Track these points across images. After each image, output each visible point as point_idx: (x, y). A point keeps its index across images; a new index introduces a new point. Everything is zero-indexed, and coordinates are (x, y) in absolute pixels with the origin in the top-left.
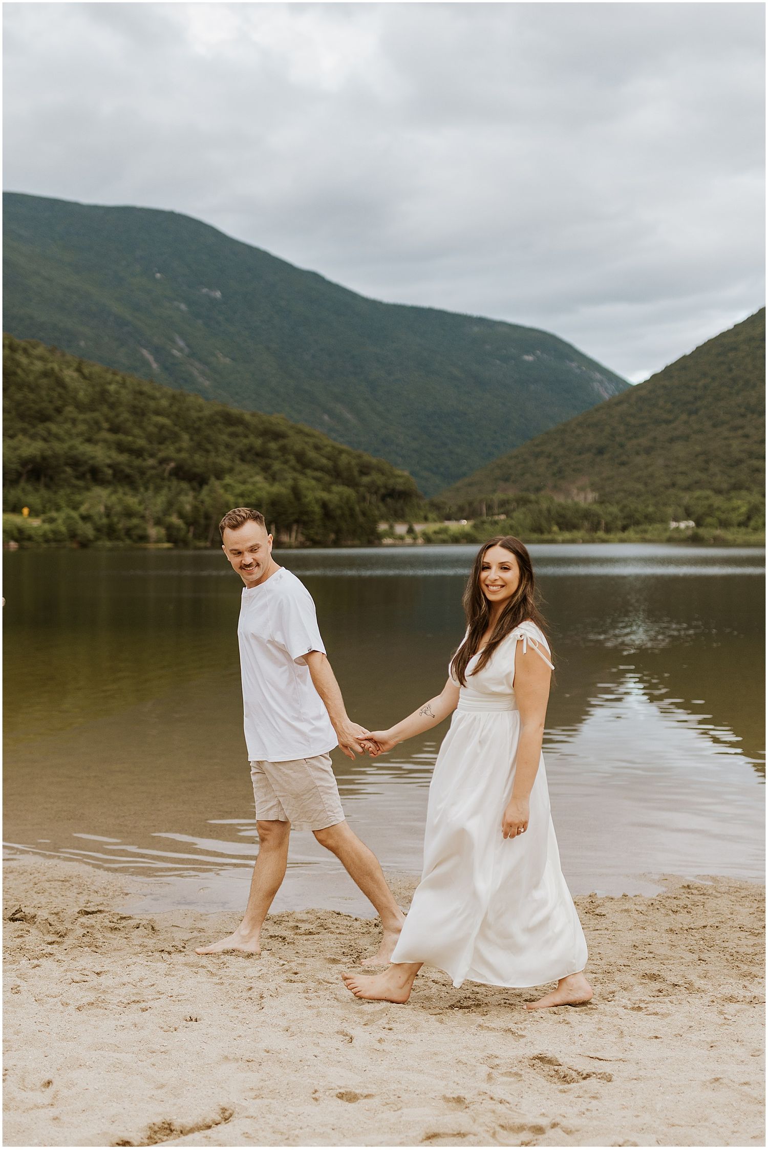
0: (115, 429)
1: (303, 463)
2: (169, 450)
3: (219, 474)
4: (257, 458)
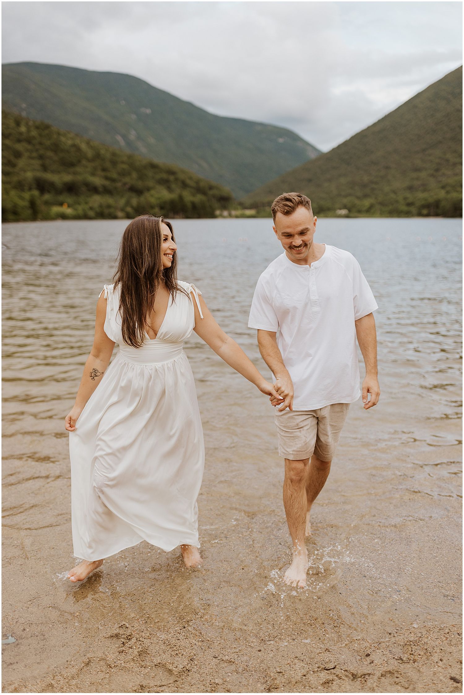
0: (104, 170)
1: (184, 185)
2: (127, 179)
3: (148, 189)
4: (165, 182)
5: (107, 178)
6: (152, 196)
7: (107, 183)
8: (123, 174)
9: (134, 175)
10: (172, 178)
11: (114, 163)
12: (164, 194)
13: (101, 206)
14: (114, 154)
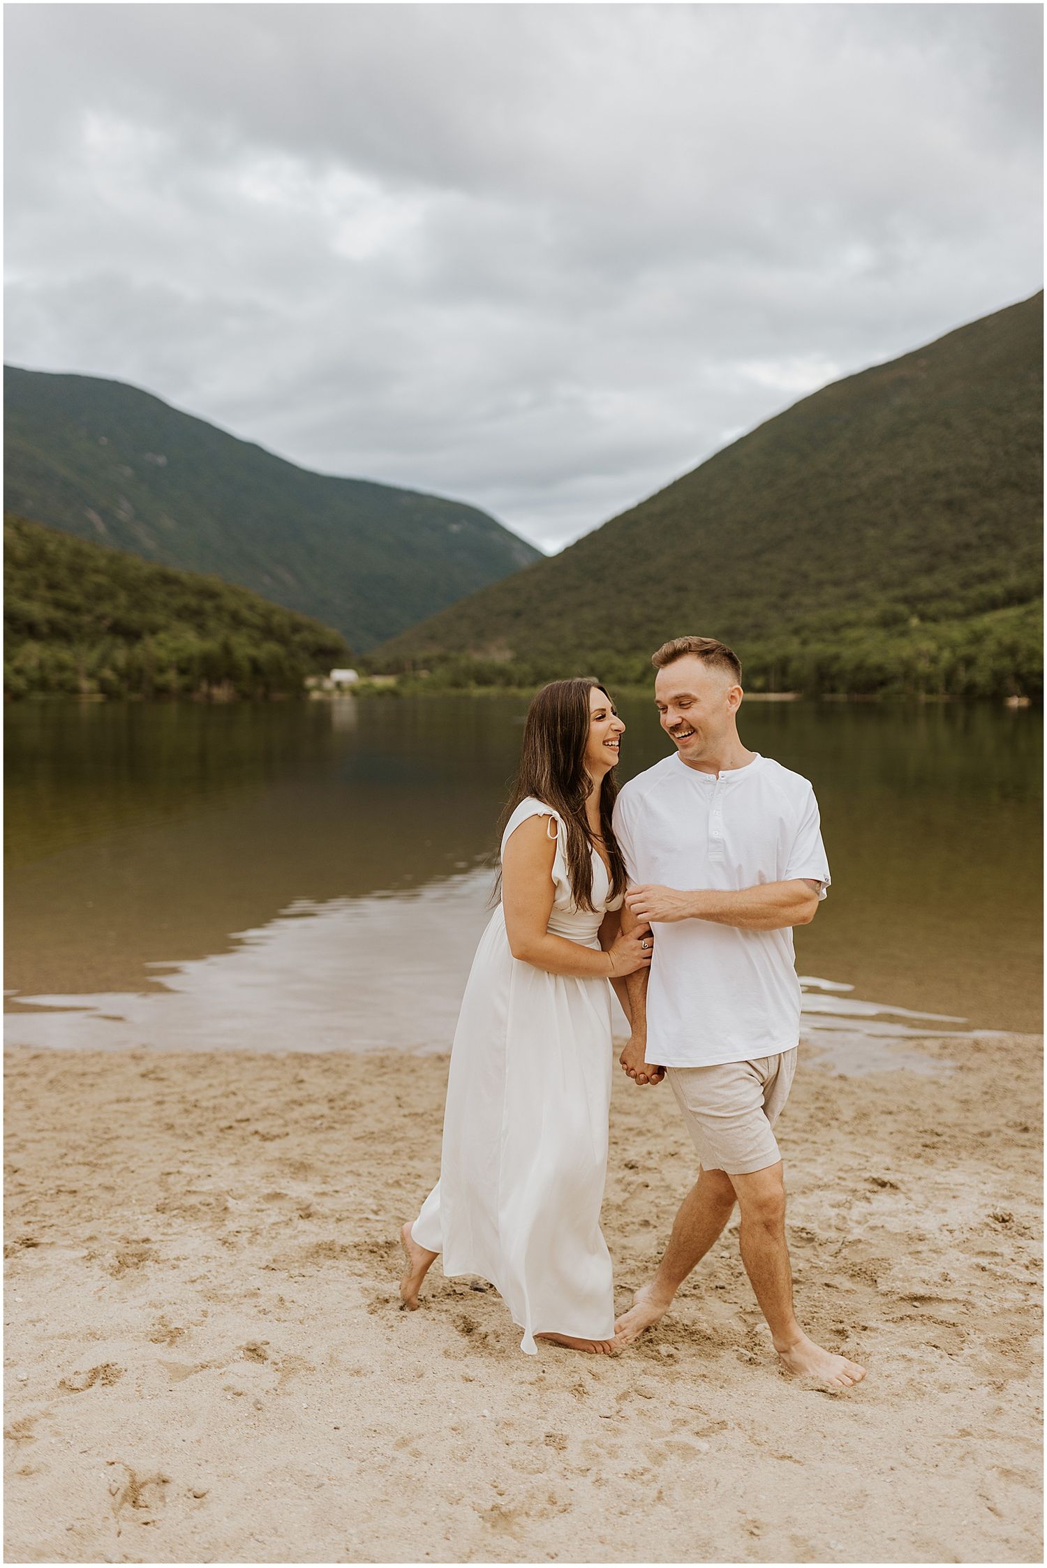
0: (52, 586)
1: (237, 621)
2: (105, 608)
3: (154, 631)
4: (193, 616)
5: (58, 604)
6: (160, 644)
7: (58, 615)
8: (99, 595)
9: (123, 598)
10: (208, 605)
11: (77, 572)
12: (190, 642)
13: (41, 666)
14: (78, 552)
